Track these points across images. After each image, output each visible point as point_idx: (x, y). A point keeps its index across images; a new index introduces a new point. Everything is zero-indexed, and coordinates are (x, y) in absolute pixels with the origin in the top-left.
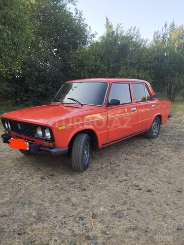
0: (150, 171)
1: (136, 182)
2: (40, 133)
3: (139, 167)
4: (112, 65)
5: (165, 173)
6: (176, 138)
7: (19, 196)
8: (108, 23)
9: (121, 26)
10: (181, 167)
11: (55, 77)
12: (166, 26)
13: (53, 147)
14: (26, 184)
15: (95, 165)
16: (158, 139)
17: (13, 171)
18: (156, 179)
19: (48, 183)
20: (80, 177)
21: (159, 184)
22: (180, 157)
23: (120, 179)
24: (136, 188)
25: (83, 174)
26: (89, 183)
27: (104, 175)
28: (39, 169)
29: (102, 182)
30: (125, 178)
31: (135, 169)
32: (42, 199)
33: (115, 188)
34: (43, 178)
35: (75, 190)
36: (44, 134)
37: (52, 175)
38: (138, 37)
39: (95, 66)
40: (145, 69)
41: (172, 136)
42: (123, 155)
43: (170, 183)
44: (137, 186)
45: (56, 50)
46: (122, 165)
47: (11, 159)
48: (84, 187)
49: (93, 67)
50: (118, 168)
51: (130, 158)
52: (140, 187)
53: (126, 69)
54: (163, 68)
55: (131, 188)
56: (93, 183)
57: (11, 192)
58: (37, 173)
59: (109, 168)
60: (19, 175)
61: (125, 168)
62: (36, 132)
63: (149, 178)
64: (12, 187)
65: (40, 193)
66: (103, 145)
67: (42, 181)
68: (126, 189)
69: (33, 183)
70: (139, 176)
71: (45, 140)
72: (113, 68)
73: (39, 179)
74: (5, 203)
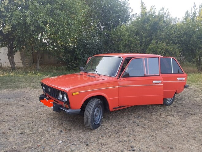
0: (150, 135)
1: (133, 144)
2: (61, 96)
3: (142, 130)
4: (144, 40)
5: (163, 139)
6: (189, 106)
7: (38, 144)
8: (142, 6)
9: (154, 8)
10: (181, 134)
11: (98, 49)
12: (194, 6)
13: (69, 108)
14: (47, 135)
15: (106, 125)
16: (171, 106)
17: (43, 123)
18: (152, 143)
19: (64, 136)
20: (90, 134)
21: (152, 147)
22: (184, 125)
23: (121, 139)
24: (131, 149)
25: (93, 132)
26: (94, 140)
27: (109, 134)
28: (62, 123)
29: (105, 140)
30: (126, 139)
31: (138, 132)
32: (53, 149)
33: (113, 147)
34: (61, 132)
35: (80, 145)
36: (63, 97)
37: (69, 130)
38: (168, 16)
39: (129, 41)
40: (174, 43)
41: (186, 104)
42: (133, 119)
43: (163, 148)
44: (132, 147)
45: (103, 27)
46: (129, 127)
47: (46, 113)
48: (88, 142)
49: (126, 42)
50: (124, 130)
51: (138, 121)
52: (135, 148)
53: (157, 42)
54: (191, 42)
55: (126, 148)
56: (97, 140)
57: (34, 140)
58: (59, 127)
59: (116, 128)
60: (45, 127)
61: (130, 130)
62: (59, 95)
63: (146, 141)
64: (37, 136)
65: (54, 143)
66: (113, 109)
67: (59, 134)
68: (122, 149)
69: (53, 135)
70: (138, 138)
71: (63, 102)
72: (145, 42)
73: (59, 132)
74: (27, 148)
